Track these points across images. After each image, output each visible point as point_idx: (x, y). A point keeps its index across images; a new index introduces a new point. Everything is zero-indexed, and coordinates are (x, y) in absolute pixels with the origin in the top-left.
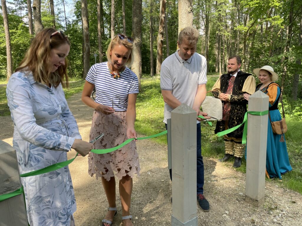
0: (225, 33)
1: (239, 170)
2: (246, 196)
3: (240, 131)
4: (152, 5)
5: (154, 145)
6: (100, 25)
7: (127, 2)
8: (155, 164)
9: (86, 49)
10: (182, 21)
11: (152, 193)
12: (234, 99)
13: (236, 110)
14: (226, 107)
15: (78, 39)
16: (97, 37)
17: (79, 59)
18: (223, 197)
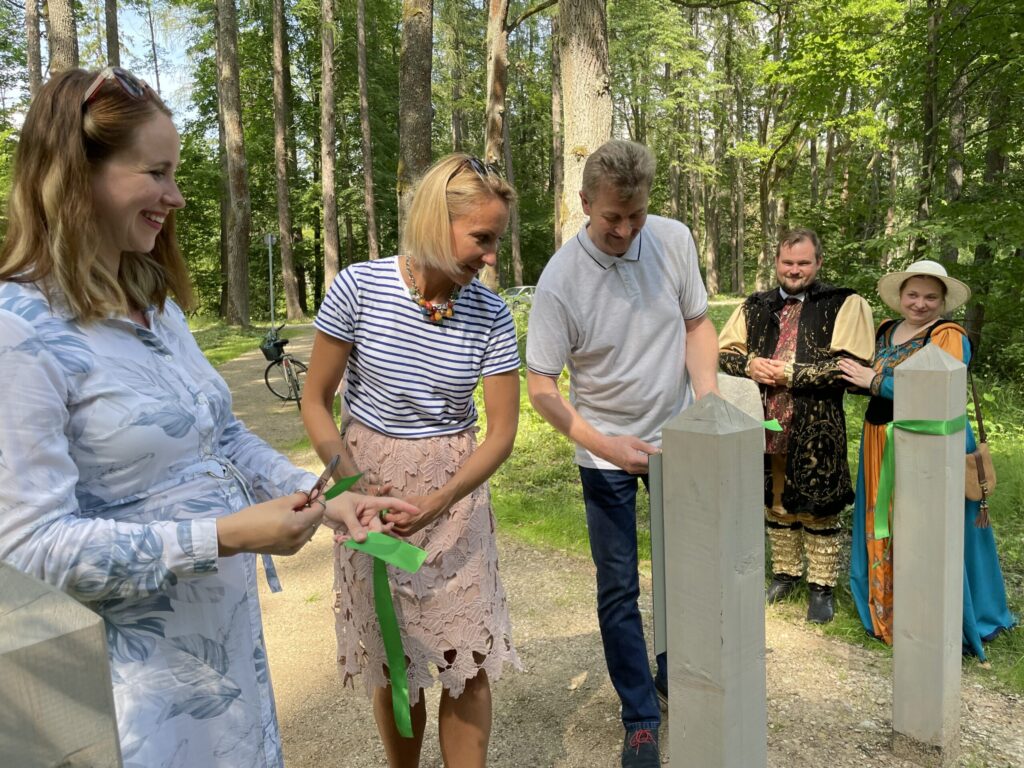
0: (699, 165)
1: (835, 634)
2: (894, 734)
3: (830, 492)
4: (457, 76)
5: (516, 551)
6: (284, 139)
7: (376, 65)
8: (530, 624)
9: (235, 219)
10: (577, 124)
11: (541, 739)
12: (805, 376)
13: (812, 417)
14: (776, 406)
15: (205, 186)
16: (272, 180)
17: (208, 252)
18: (808, 741)
